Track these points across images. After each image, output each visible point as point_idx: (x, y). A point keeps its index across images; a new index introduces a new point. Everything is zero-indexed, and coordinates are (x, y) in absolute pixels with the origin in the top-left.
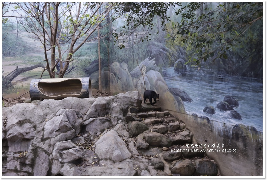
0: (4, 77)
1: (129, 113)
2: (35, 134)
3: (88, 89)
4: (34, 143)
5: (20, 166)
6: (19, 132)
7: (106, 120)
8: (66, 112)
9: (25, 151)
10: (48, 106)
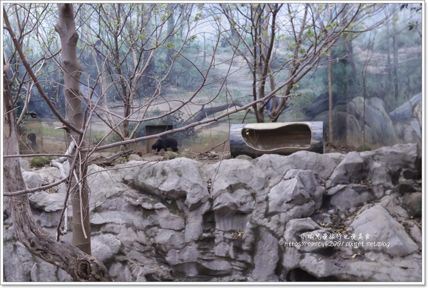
0: (185, 121)
1: (402, 180)
2: (254, 205)
3: (321, 140)
4: (254, 219)
5: (234, 253)
6: (231, 201)
7: (363, 189)
8: (300, 173)
9: (240, 231)
10: (271, 165)
